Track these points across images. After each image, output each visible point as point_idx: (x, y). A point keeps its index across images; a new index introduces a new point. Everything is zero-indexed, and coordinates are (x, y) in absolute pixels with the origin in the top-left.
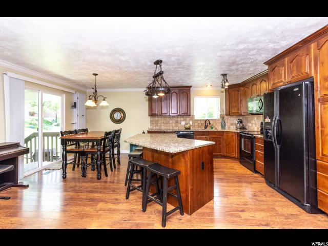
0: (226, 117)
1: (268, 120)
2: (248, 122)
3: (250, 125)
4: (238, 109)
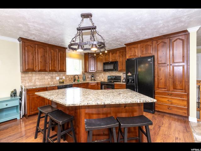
0: (85, 73)
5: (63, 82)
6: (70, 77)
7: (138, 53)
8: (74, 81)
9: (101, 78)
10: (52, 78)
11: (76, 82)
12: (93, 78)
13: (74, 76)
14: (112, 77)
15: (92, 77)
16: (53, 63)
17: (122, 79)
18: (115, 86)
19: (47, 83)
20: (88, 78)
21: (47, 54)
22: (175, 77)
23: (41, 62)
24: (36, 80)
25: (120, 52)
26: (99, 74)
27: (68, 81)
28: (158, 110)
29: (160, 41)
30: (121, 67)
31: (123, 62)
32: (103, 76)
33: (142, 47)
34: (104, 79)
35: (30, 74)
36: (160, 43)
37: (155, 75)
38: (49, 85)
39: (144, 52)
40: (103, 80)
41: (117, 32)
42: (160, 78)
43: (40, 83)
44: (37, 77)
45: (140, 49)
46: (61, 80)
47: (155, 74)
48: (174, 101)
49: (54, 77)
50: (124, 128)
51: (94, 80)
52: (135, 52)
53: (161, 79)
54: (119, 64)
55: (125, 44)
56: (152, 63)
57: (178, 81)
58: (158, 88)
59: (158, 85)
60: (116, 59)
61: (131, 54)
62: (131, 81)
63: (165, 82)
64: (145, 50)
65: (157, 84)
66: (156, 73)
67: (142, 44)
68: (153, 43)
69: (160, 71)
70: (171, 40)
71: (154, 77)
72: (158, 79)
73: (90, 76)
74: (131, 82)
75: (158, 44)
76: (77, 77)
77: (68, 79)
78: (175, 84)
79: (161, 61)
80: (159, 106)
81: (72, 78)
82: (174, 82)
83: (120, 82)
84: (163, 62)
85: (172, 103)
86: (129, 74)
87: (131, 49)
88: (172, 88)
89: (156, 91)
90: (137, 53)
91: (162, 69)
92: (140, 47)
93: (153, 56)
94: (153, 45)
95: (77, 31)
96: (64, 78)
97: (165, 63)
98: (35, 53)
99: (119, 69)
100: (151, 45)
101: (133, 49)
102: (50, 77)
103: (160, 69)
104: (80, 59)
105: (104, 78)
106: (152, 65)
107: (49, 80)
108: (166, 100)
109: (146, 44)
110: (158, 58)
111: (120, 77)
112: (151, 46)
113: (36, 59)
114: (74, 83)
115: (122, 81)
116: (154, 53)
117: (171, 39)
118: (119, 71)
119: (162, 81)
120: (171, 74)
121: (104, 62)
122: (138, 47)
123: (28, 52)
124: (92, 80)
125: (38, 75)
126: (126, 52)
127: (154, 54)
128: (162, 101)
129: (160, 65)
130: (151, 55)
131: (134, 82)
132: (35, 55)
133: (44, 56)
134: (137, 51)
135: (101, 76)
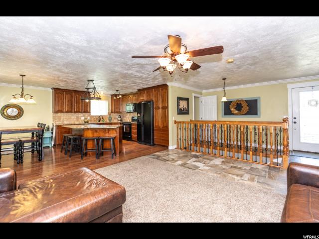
0: (111, 114)
1: (139, 115)
2: (124, 117)
3: (125, 118)
4: (119, 110)
6: (94, 117)
9: (127, 119)
12: (119, 119)
13: (99, 116)
16: (78, 105)
21: (73, 99)
23: (68, 105)
34: (130, 120)
49: (79, 117)
53: (157, 119)
55: (138, 90)
56: (151, 106)
59: (155, 124)
75: (155, 92)
76: (102, 117)
79: (157, 105)
82: (163, 121)
87: (141, 94)
91: (157, 111)
94: (152, 92)
96: (89, 118)
98: (64, 98)
102: (76, 117)
104: (106, 100)
107: (75, 120)
113: (64, 103)
114: (98, 122)
116: (153, 98)
122: (144, 93)
123: (58, 98)
125: (65, 115)
130: (151, 100)
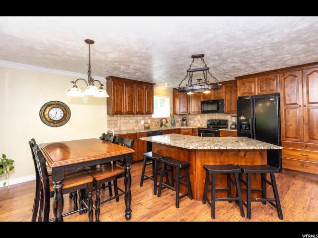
5: (148, 128)
6: (155, 120)
7: (255, 89)
8: (161, 126)
9: (196, 122)
10: (137, 122)
11: (163, 128)
12: (185, 122)
13: (161, 119)
14: (215, 121)
15: (184, 120)
16: (140, 104)
17: (230, 124)
18: (221, 133)
19: (131, 128)
20: (178, 122)
21: (134, 93)
22: (312, 122)
23: (128, 103)
24: (122, 124)
25: (226, 87)
26: (193, 117)
27: (154, 126)
28: (286, 168)
29: (288, 74)
30: (229, 107)
31: (231, 101)
32: (200, 119)
33: (261, 82)
34: (202, 125)
35: (115, 118)
36: (288, 77)
37: (281, 120)
38: (133, 130)
39: (265, 89)
40: (199, 125)
41: (228, 66)
42: (289, 124)
43: (126, 128)
44: (122, 121)
45: (258, 84)
46: (146, 125)
47: (281, 118)
48: (310, 156)
49: (139, 121)
50: (247, 174)
51: (187, 125)
52: (251, 88)
53: (291, 125)
54: (226, 103)
55: (235, 78)
56: (276, 103)
57: (316, 128)
58: (286, 137)
59: (286, 134)
60: (221, 97)
61: (245, 90)
62: (246, 127)
63: (296, 129)
64: (265, 85)
65: (284, 132)
66: (283, 117)
67: (260, 78)
68: (277, 77)
69: (289, 113)
70: (305, 73)
71: (280, 122)
72: (285, 125)
73: (180, 120)
74: (245, 129)
75: (285, 78)
76: (164, 121)
77: (153, 123)
78: (312, 131)
79: (290, 100)
80: (288, 162)
81: (158, 122)
82: (309, 130)
83: (227, 128)
84: (293, 102)
85: (308, 159)
86: (242, 118)
87: (244, 84)
88: (307, 138)
89: (282, 142)
90: (253, 89)
91: (292, 111)
92: (258, 81)
93: (278, 94)
94: (277, 79)
95: (187, 73)
96: (149, 122)
97: (296, 104)
98: (123, 92)
99: (226, 110)
100: (274, 78)
101: (247, 84)
102: (135, 121)
103: (289, 112)
104: (168, 96)
105: (201, 122)
106: (276, 106)
107: (134, 124)
108: (298, 154)
109: (268, 77)
110: (285, 97)
111: (227, 121)
112: (274, 80)
113: (123, 100)
114: (161, 129)
115: (229, 127)
116: (279, 89)
117: (304, 71)
118: (226, 113)
119: (292, 127)
120: (306, 118)
121: (202, 100)
122: (254, 82)
123: (117, 92)
124: (182, 125)
125: (123, 118)
126: (236, 87)
127: (279, 91)
128: (293, 156)
129: (289, 106)
130: (274, 92)
131: (249, 129)
132: (123, 95)
133: (132, 95)
134: (253, 87)
135: (196, 119)
